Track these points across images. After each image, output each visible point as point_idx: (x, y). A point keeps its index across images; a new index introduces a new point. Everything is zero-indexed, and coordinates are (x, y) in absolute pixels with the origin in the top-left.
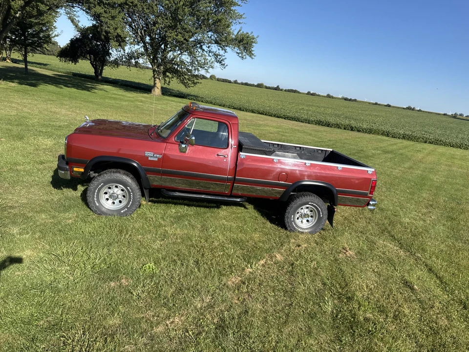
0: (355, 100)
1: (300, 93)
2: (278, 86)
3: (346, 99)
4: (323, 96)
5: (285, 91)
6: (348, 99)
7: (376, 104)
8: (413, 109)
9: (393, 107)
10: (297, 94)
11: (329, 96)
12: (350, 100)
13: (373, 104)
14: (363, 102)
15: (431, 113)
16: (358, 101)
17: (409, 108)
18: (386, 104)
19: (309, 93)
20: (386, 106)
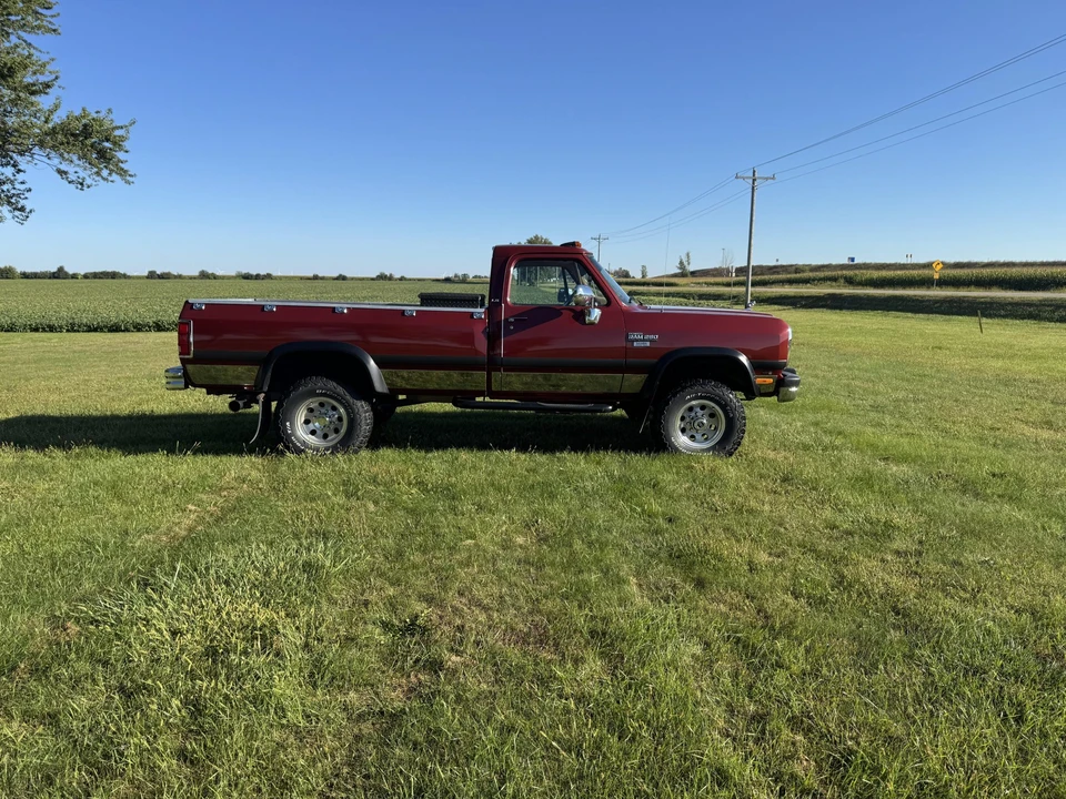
0: (269, 276)
1: (129, 277)
2: (61, 269)
3: (247, 277)
4: (191, 278)
5: (86, 276)
6: (252, 276)
7: (316, 278)
8: (390, 278)
9: (352, 279)
10: (123, 280)
11: (204, 275)
12: (258, 277)
13: (309, 279)
14: (286, 277)
15: (424, 280)
16: (276, 278)
17: (382, 277)
18: (336, 275)
19: (152, 275)
20: (337, 279)
